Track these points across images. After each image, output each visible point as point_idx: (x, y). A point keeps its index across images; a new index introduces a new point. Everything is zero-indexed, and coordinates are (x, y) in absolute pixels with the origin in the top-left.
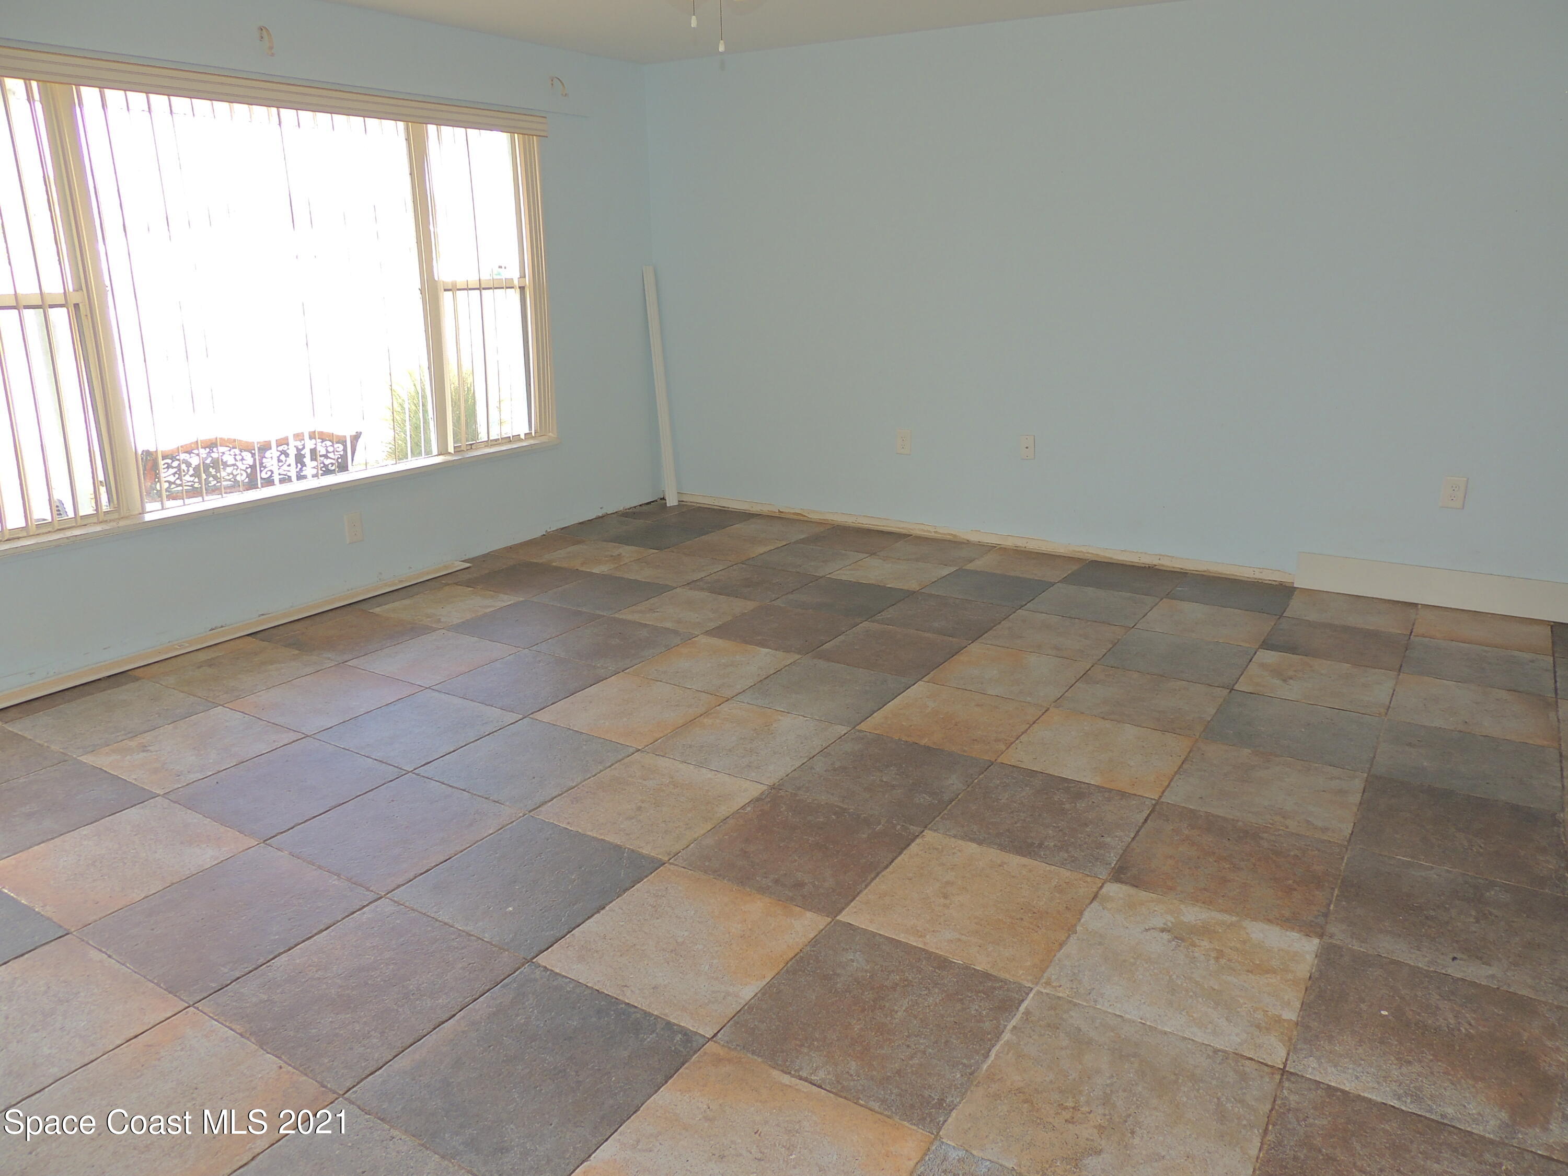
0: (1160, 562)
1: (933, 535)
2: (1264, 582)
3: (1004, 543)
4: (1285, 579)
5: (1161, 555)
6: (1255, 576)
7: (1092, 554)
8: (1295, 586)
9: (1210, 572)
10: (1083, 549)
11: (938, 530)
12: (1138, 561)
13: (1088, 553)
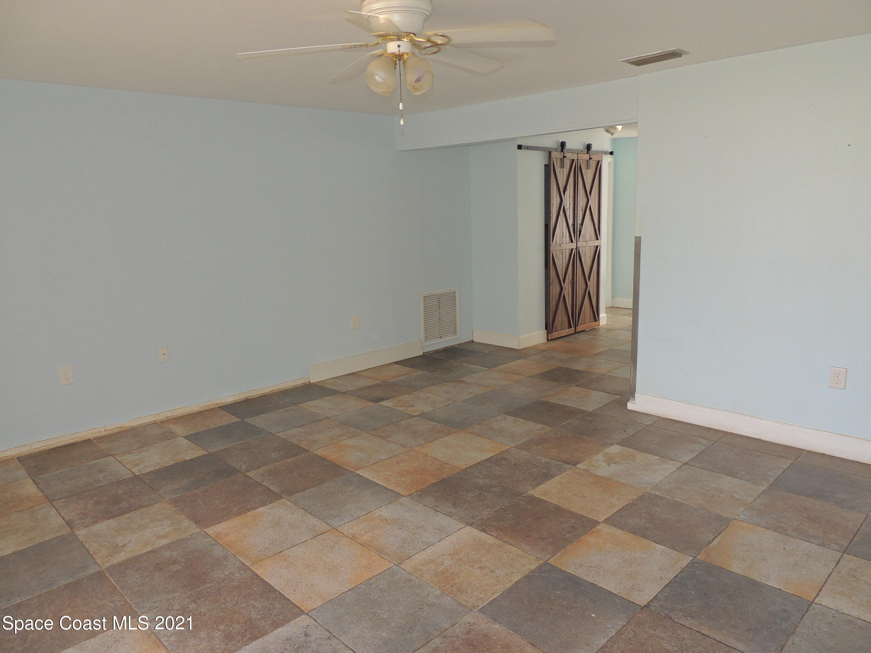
0: (250, 395)
1: (104, 433)
2: (298, 386)
3: (159, 419)
4: (306, 381)
5: (249, 391)
6: (293, 385)
7: (214, 404)
8: (311, 382)
9: (274, 391)
10: (209, 404)
11: (107, 428)
12: (239, 398)
13: (212, 404)
